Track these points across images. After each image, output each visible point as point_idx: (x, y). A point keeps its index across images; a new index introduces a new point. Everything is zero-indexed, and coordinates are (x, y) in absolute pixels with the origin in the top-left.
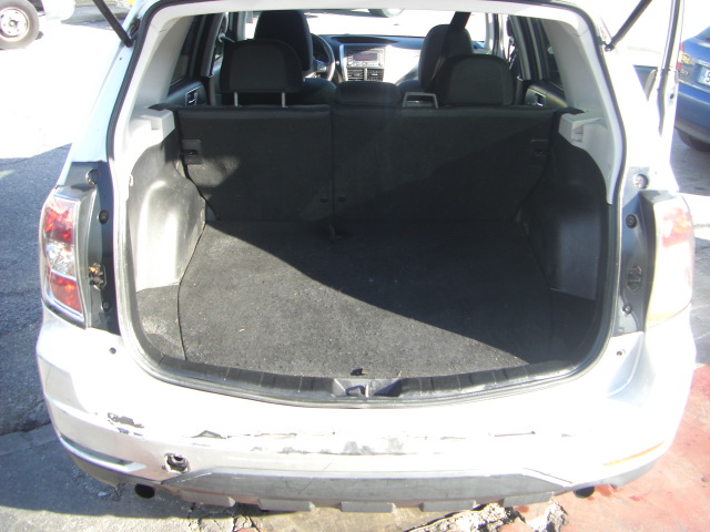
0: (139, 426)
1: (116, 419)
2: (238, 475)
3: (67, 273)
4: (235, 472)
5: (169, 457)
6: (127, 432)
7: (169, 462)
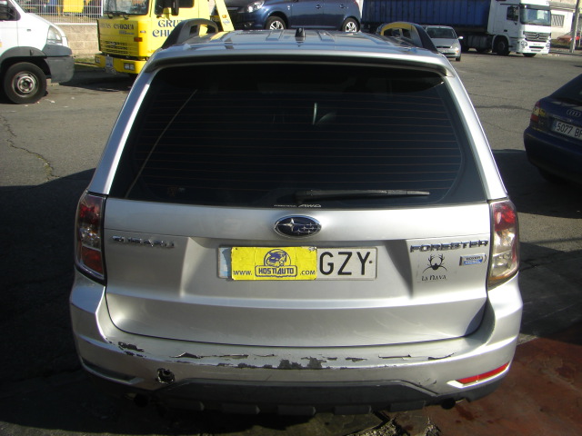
0: (140, 350)
1: (125, 346)
2: (207, 384)
3: (94, 246)
4: (206, 382)
5: (161, 372)
6: (132, 354)
7: (160, 376)
